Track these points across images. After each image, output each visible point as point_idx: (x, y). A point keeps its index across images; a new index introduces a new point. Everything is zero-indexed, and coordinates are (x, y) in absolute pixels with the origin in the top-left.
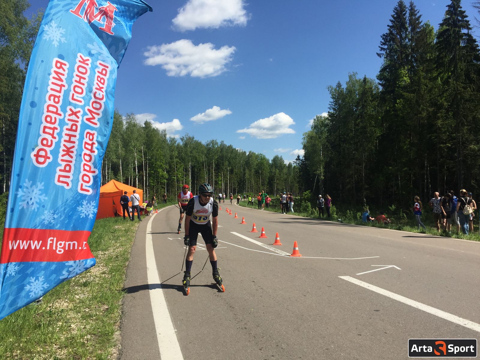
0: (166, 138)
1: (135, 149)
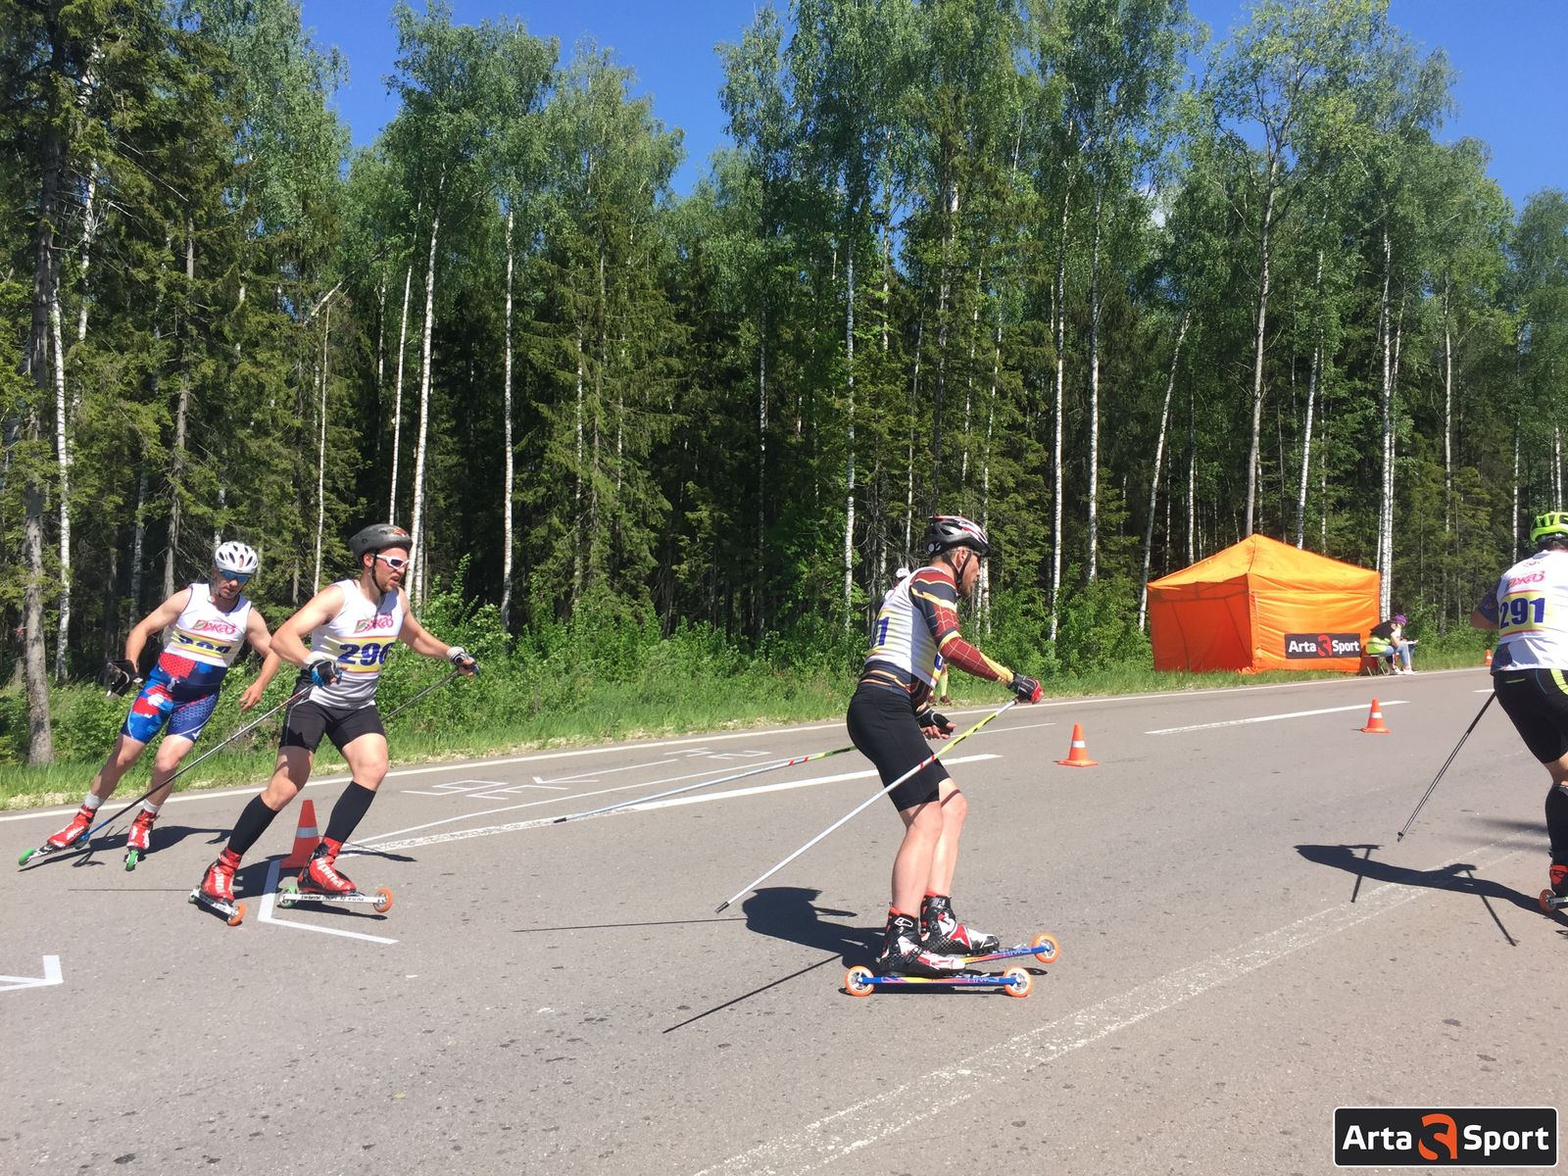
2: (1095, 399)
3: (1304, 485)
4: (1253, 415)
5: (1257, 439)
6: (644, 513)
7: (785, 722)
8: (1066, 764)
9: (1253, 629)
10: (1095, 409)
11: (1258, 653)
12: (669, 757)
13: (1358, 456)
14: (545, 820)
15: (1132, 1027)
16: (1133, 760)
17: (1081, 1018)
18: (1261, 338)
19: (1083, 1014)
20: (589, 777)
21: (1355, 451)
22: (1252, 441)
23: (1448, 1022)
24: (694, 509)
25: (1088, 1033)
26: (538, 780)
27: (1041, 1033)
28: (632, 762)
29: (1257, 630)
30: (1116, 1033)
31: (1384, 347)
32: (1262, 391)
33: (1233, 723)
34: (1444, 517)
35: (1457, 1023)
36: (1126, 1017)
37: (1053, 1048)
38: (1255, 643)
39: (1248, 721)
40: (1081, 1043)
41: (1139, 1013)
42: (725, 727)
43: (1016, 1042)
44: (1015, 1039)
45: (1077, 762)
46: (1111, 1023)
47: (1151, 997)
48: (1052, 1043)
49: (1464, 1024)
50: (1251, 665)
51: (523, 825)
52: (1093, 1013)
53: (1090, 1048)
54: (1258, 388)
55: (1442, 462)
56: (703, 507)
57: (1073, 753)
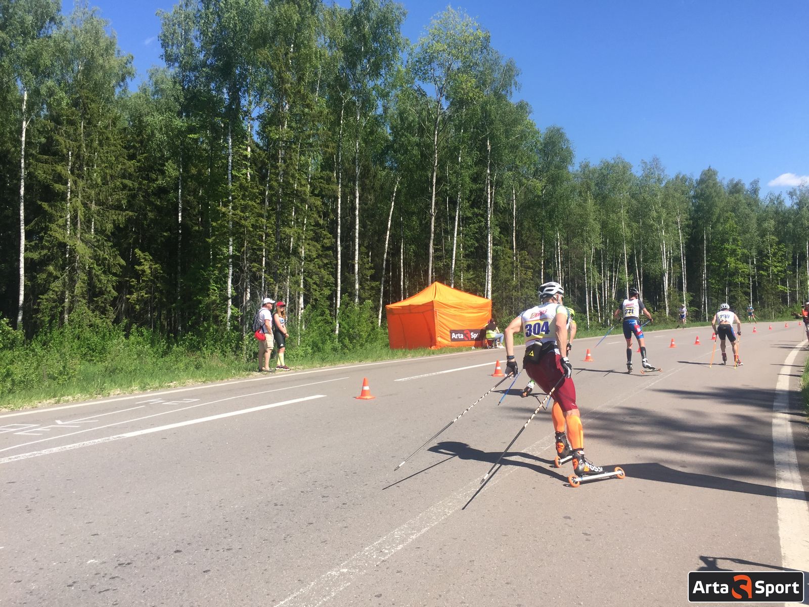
0: (757, 196)
1: (660, 223)
2: (357, 212)
3: (454, 258)
4: (431, 224)
5: (433, 235)
6: (109, 265)
7: (204, 382)
8: (359, 398)
9: (436, 328)
10: (357, 218)
11: (439, 339)
12: (138, 405)
13: (477, 245)
14: (69, 446)
15: (423, 535)
16: (392, 395)
17: (397, 533)
18: (434, 187)
19: (397, 531)
20: (92, 419)
21: (475, 242)
22: (431, 236)
23: (565, 517)
24: (140, 264)
25: (402, 541)
26: (59, 422)
27: (379, 544)
28: (116, 409)
29: (438, 328)
30: (416, 539)
31: (488, 194)
32: (435, 212)
33: (434, 374)
34: (513, 274)
35: (569, 518)
36: (419, 531)
37: (387, 551)
38: (437, 335)
39: (441, 372)
40: (400, 547)
41: (425, 527)
42: (169, 386)
43: (367, 551)
44: (367, 549)
45: (366, 397)
46: (412, 534)
47: (429, 518)
48: (386, 549)
49: (572, 517)
50: (435, 345)
51: (55, 450)
52: (403, 530)
53: (405, 549)
54: (433, 211)
55: (512, 248)
56: (145, 263)
57: (363, 393)
